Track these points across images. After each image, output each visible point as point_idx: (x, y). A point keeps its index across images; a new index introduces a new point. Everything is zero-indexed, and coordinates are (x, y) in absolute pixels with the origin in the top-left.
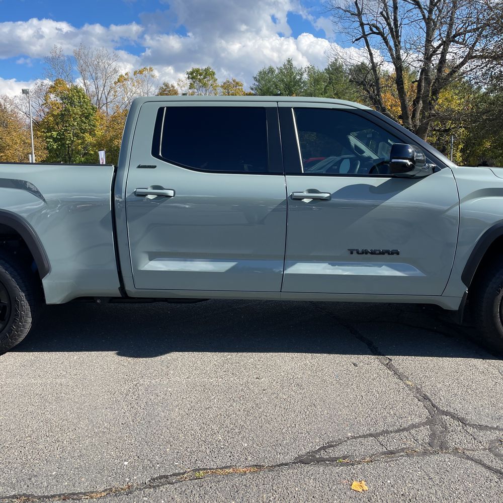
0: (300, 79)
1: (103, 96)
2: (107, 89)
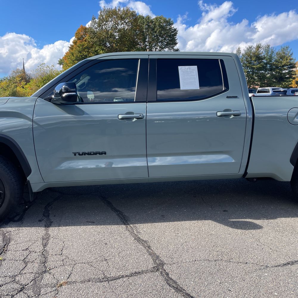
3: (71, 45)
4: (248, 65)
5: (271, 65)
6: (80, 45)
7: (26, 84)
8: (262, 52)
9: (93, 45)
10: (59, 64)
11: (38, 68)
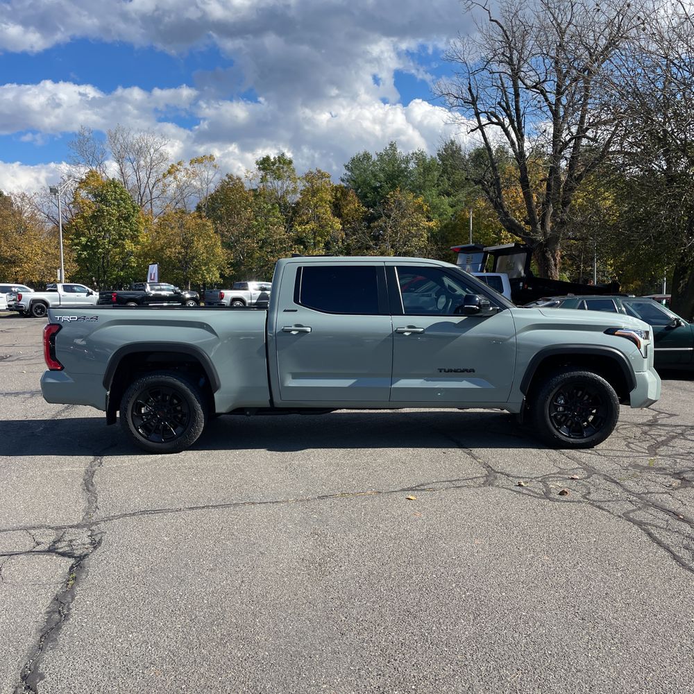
0: (406, 168)
1: (147, 190)
2: (152, 181)
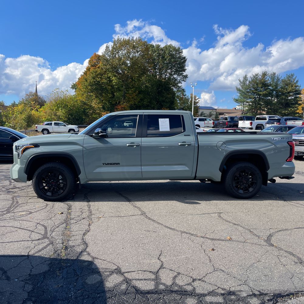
3: (85, 71)
4: (255, 91)
5: (277, 92)
6: (93, 71)
7: (41, 108)
8: (268, 79)
9: (106, 71)
10: (72, 88)
11: (53, 93)
